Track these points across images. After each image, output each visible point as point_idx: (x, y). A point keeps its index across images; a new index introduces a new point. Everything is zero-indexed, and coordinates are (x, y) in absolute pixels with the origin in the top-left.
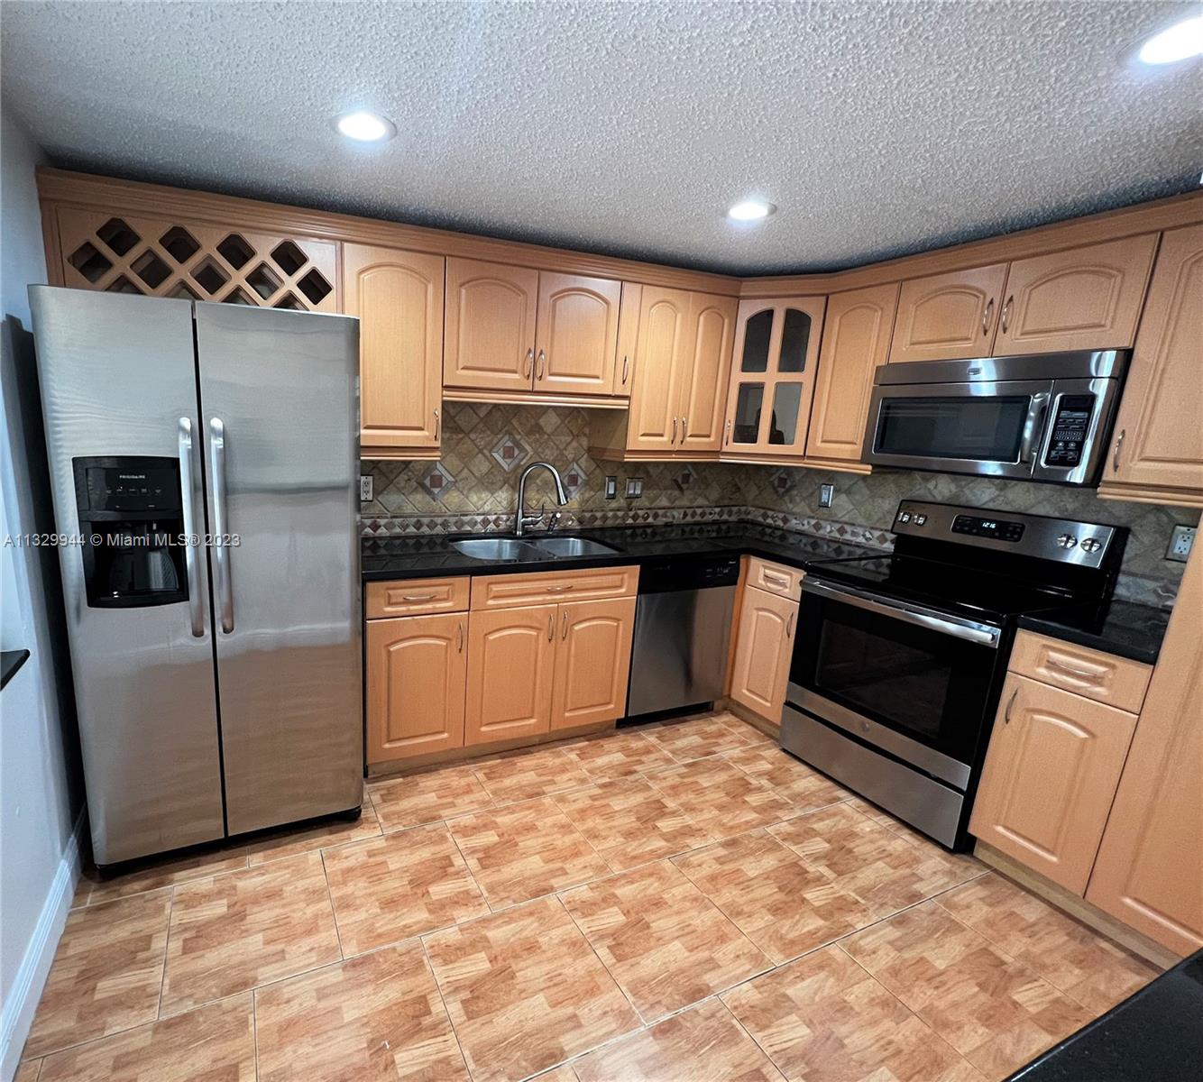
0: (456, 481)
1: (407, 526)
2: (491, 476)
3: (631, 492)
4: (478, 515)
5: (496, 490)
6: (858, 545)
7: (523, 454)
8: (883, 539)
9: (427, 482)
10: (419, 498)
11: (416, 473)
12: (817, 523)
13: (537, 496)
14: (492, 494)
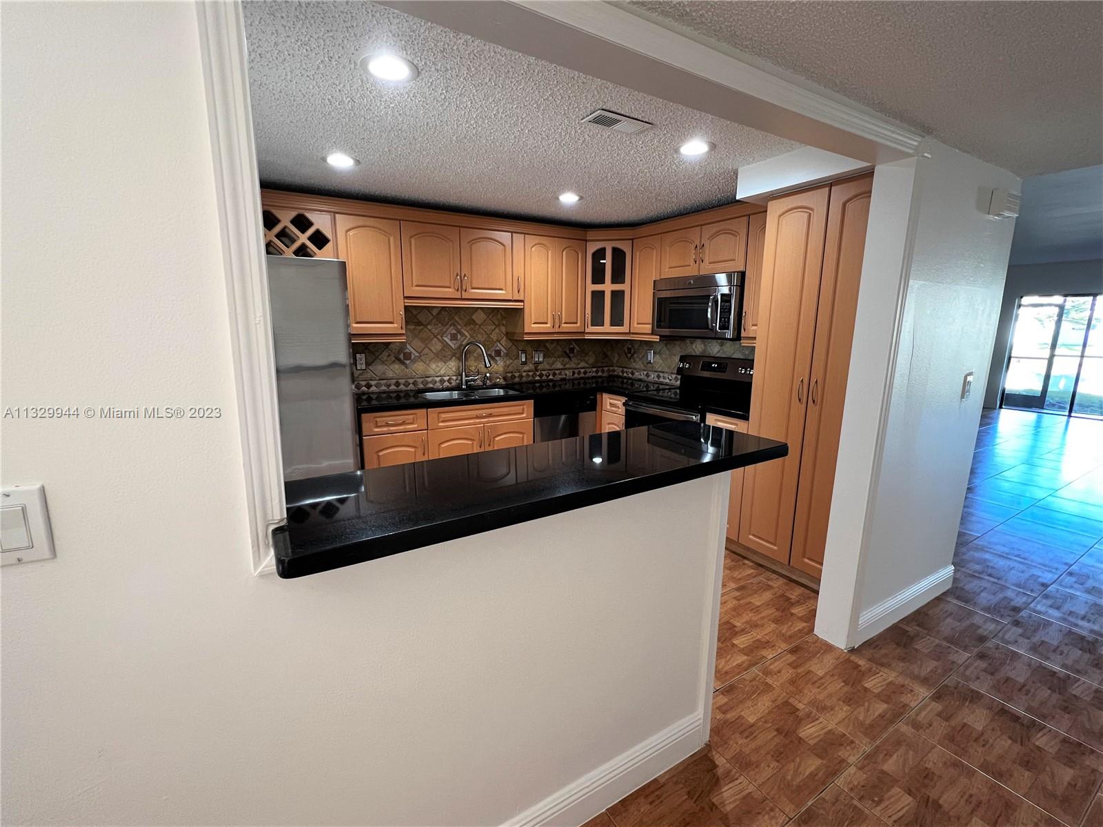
0: (421, 356)
1: (390, 385)
2: (444, 352)
3: (537, 359)
4: (437, 377)
5: (448, 361)
7: (464, 337)
8: (676, 380)
9: (401, 356)
10: (397, 367)
11: (394, 351)
12: (647, 373)
13: (475, 364)
14: (445, 363)
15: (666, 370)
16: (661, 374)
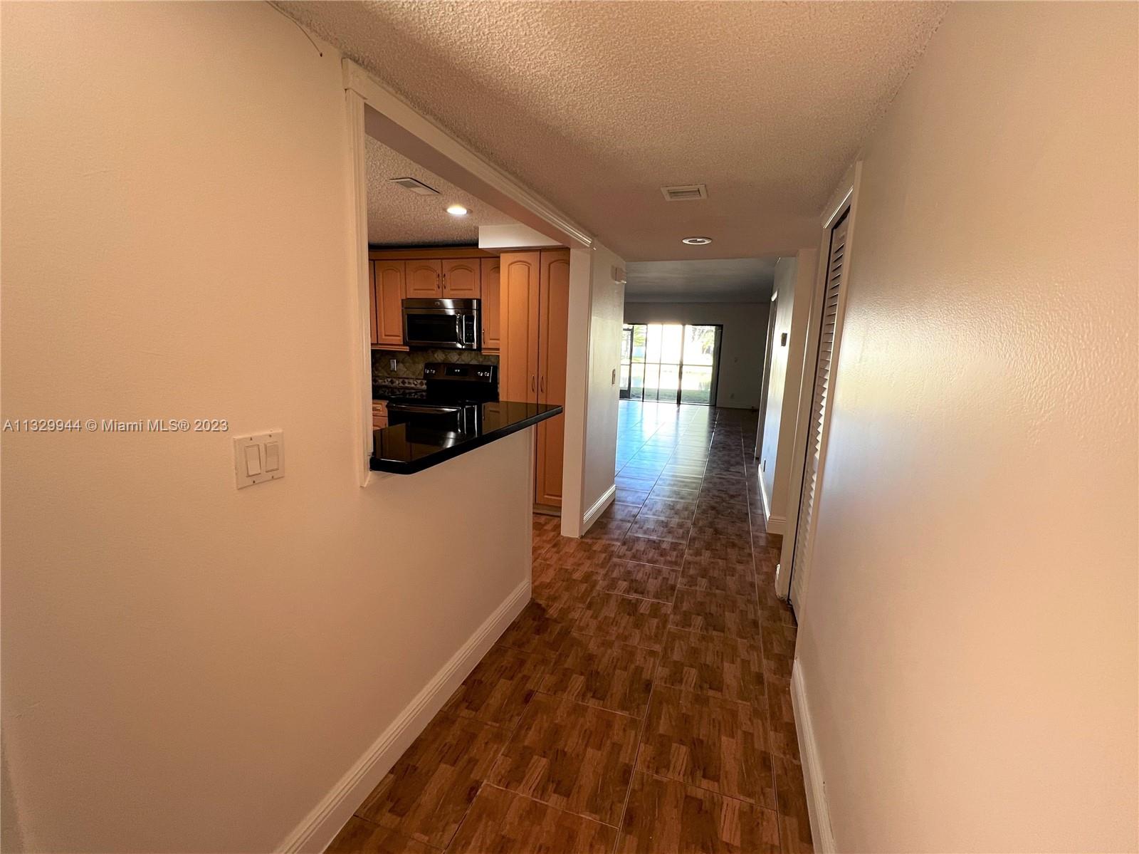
6: (412, 388)
8: (422, 384)
12: (392, 380)
15: (411, 376)
16: (406, 381)
